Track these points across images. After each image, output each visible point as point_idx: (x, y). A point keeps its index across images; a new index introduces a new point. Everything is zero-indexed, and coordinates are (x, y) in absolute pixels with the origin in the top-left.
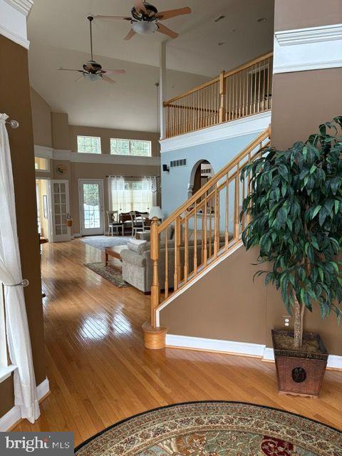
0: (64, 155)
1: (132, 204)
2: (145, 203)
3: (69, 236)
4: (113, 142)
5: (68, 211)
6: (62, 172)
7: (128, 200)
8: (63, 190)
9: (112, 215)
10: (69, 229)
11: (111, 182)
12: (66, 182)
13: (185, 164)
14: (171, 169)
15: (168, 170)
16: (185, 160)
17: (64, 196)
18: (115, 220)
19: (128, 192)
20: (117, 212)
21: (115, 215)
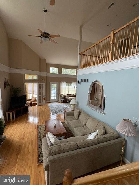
0: (44, 74)
1: (68, 91)
2: (73, 91)
3: (44, 103)
4: (63, 69)
5: (44, 94)
6: (43, 80)
7: (67, 90)
8: (43, 87)
9: (61, 95)
10: (44, 101)
11: (61, 84)
12: (44, 84)
13: (87, 81)
14: (81, 83)
15: (80, 83)
16: (87, 80)
17: (43, 89)
18: (62, 97)
19: (67, 87)
20: (63, 94)
21: (62, 95)
